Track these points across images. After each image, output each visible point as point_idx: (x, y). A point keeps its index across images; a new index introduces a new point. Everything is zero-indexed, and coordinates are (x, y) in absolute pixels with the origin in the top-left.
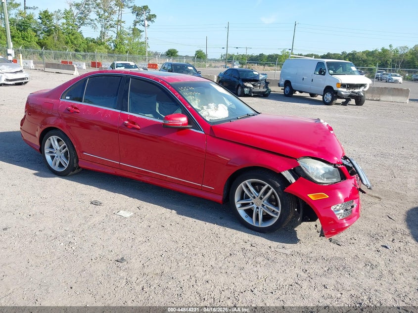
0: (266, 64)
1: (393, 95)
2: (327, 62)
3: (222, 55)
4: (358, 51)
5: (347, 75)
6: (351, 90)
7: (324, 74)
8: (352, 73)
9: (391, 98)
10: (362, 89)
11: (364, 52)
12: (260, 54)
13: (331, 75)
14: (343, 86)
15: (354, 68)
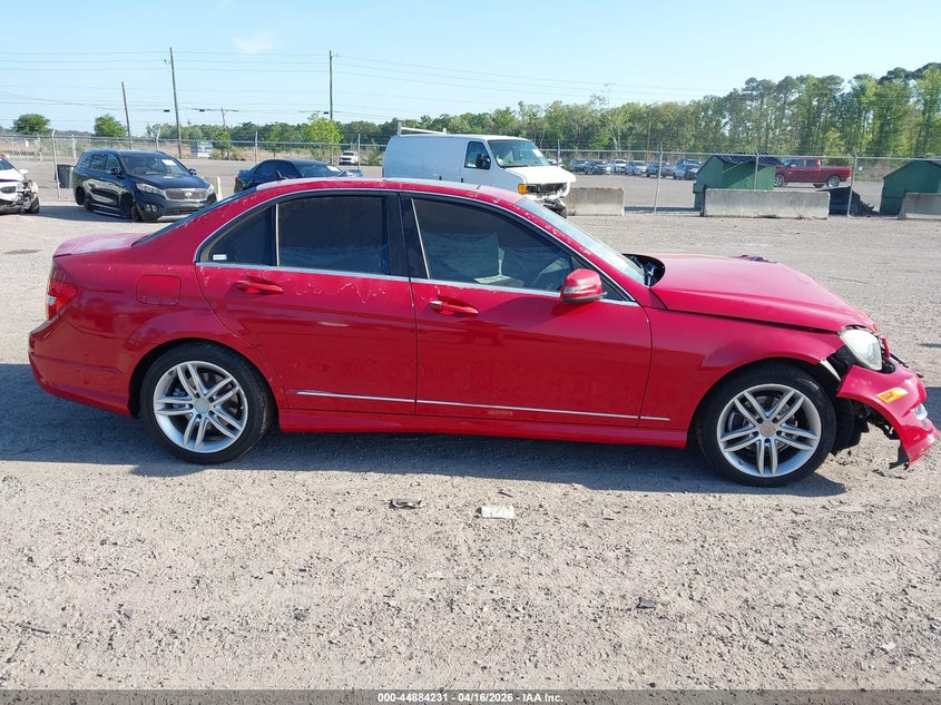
0: (278, 145)
1: (596, 202)
2: (489, 141)
3: (148, 128)
4: (452, 115)
5: (530, 167)
6: (544, 197)
7: (487, 167)
8: (537, 163)
9: (594, 208)
10: (559, 193)
11: (464, 117)
12: (245, 125)
13: (504, 167)
14: (532, 189)
15: (537, 152)
